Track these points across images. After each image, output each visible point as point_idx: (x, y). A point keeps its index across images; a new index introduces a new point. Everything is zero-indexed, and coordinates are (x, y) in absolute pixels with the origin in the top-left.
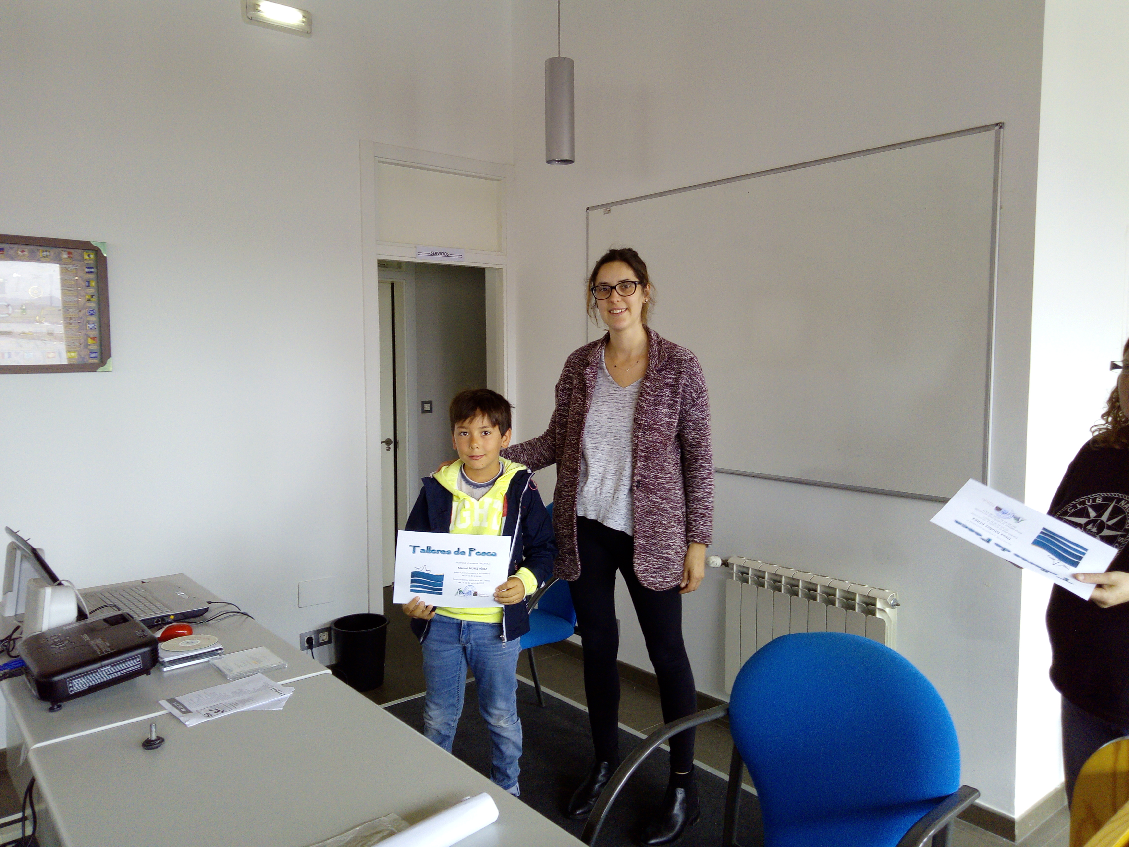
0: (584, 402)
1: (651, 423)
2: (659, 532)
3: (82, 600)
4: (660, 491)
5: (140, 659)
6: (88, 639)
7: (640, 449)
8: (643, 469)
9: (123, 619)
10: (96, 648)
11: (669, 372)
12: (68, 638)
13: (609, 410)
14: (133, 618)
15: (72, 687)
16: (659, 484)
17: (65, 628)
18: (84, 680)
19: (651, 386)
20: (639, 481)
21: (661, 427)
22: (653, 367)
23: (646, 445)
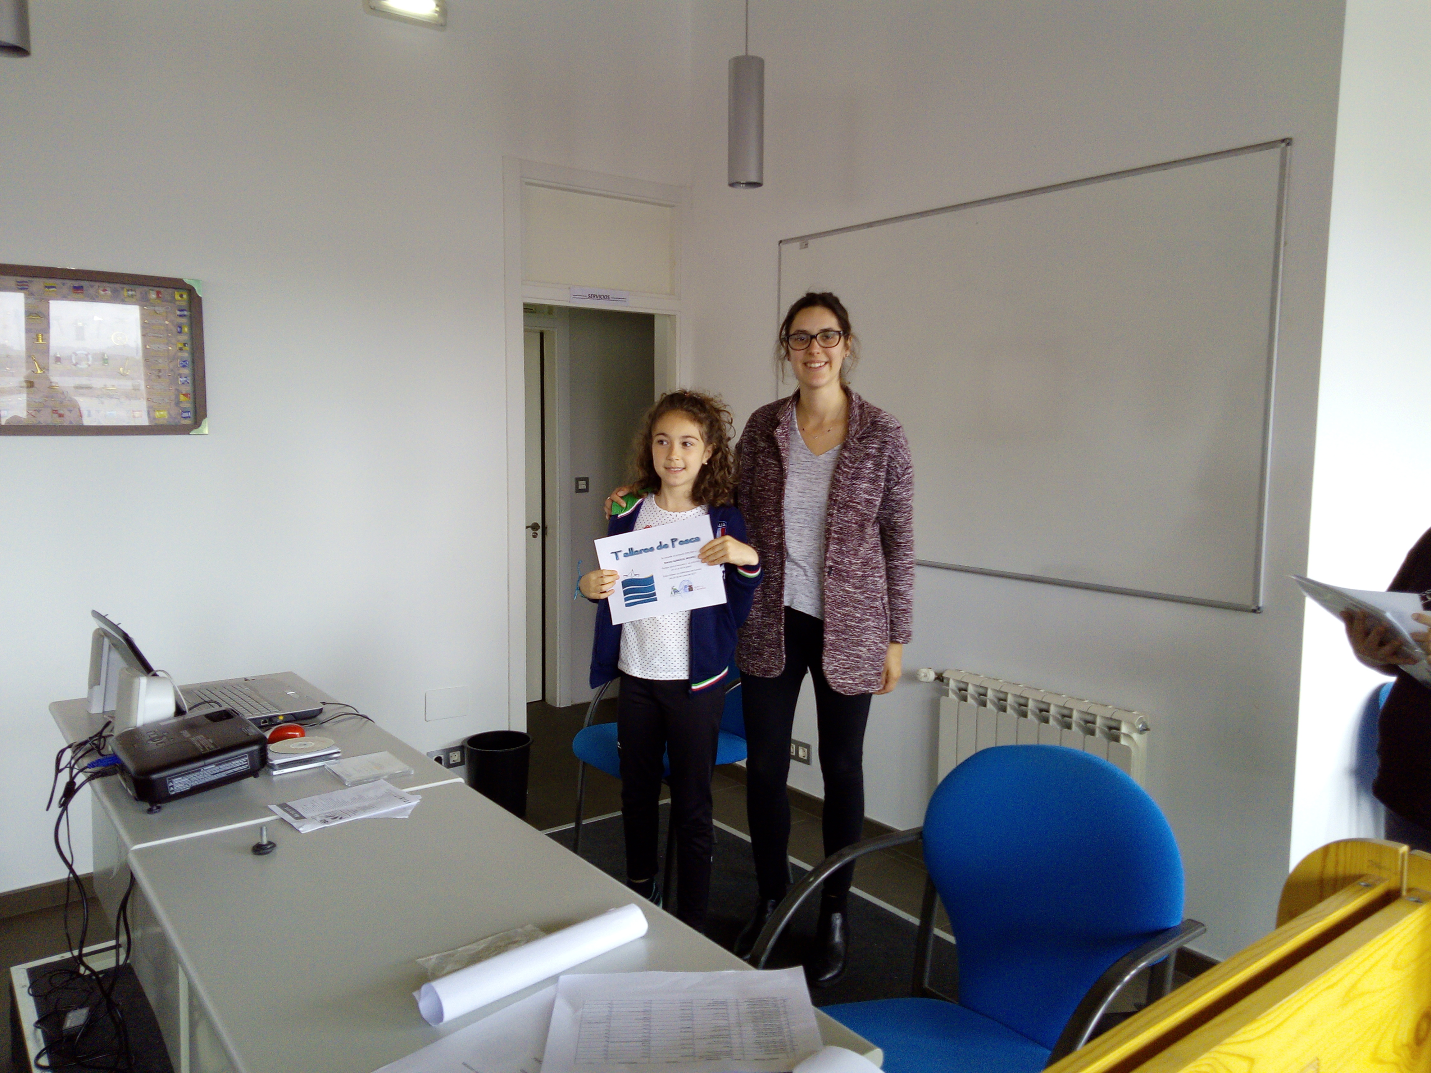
1: (846, 500)
3: (180, 694)
4: (855, 578)
5: (247, 758)
6: (189, 735)
7: (833, 530)
8: (837, 553)
9: (226, 715)
10: (198, 745)
11: (871, 440)
12: (165, 734)
13: (800, 482)
14: (240, 715)
15: (173, 786)
16: (854, 571)
17: (162, 724)
18: (185, 779)
19: (850, 457)
20: (830, 567)
21: (859, 506)
22: (853, 434)
23: (840, 526)
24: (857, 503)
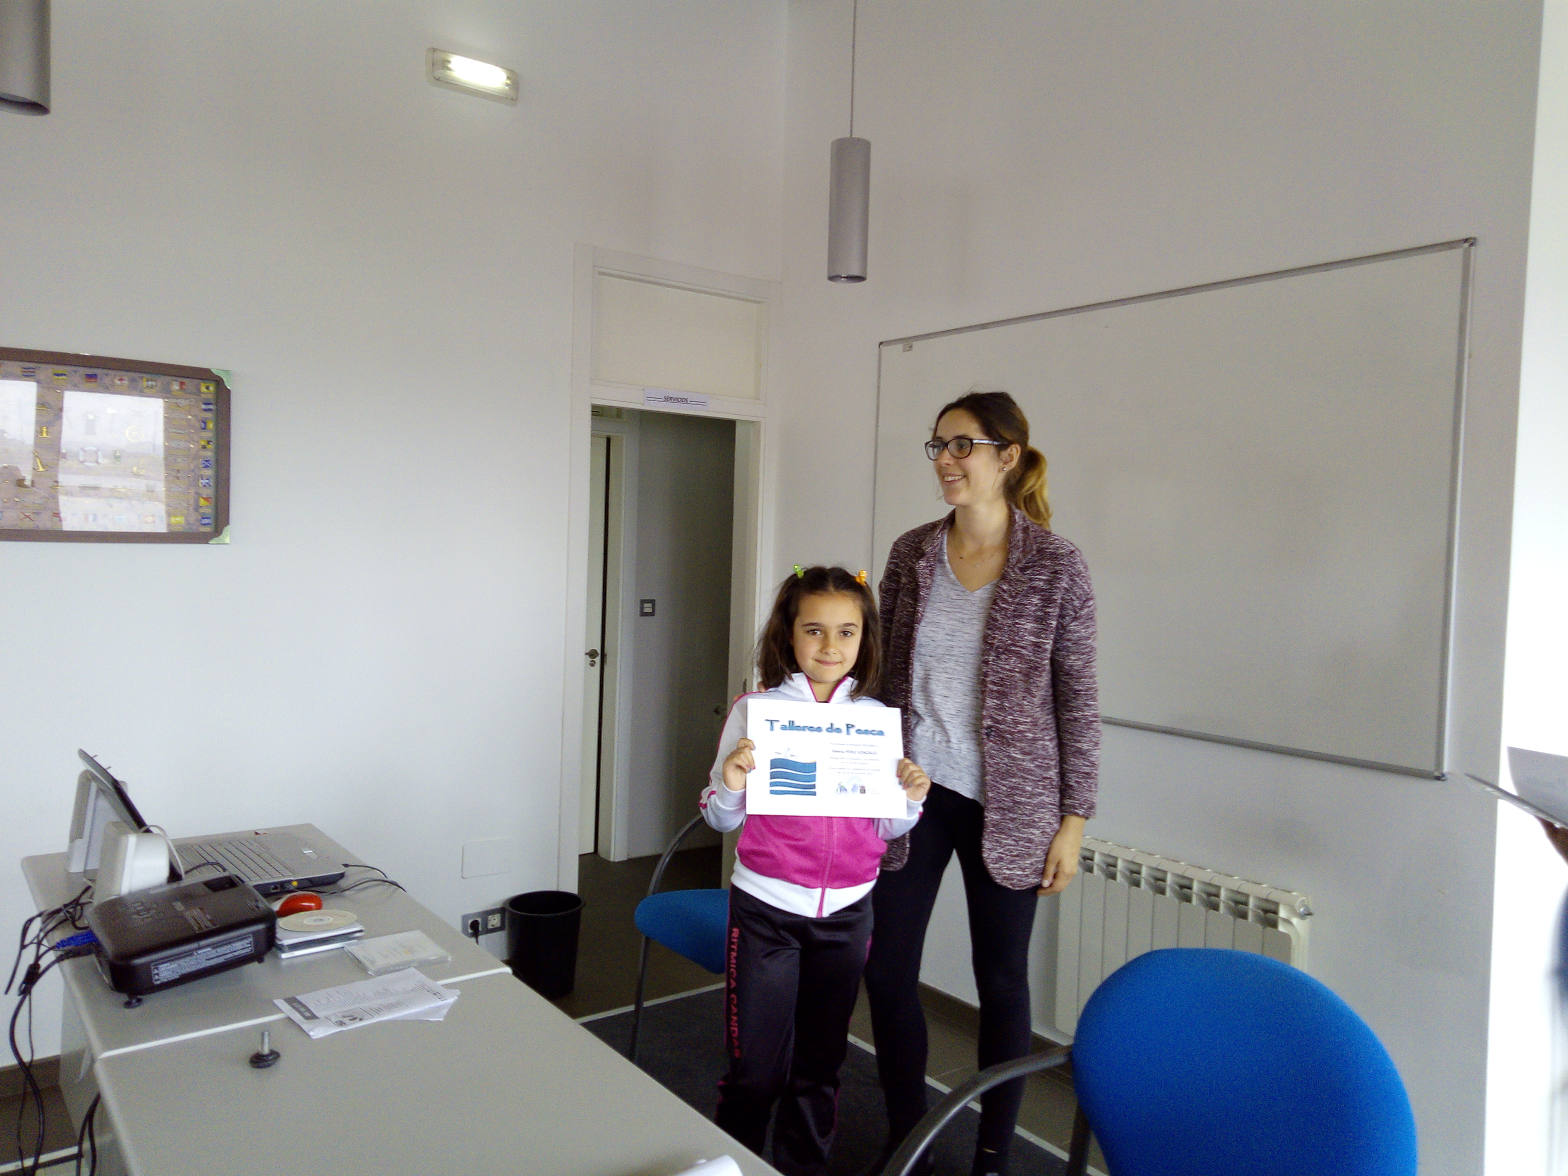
0: (915, 608)
1: (1007, 643)
2: (1020, 803)
3: (176, 854)
4: (1020, 741)
5: (251, 939)
6: (182, 908)
7: (990, 681)
8: (996, 709)
9: (229, 883)
10: (192, 922)
11: (1037, 571)
12: (155, 906)
13: (948, 623)
14: (243, 882)
15: (157, 974)
16: (1020, 732)
17: (152, 892)
18: (174, 965)
19: (1009, 590)
20: (990, 727)
21: (1024, 651)
22: (1014, 563)
23: (1000, 675)
24: (1022, 647)
